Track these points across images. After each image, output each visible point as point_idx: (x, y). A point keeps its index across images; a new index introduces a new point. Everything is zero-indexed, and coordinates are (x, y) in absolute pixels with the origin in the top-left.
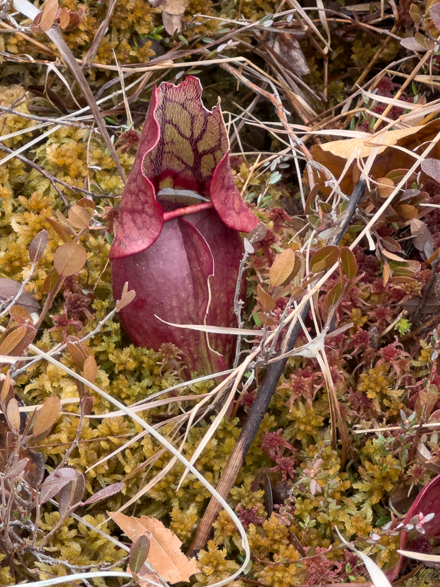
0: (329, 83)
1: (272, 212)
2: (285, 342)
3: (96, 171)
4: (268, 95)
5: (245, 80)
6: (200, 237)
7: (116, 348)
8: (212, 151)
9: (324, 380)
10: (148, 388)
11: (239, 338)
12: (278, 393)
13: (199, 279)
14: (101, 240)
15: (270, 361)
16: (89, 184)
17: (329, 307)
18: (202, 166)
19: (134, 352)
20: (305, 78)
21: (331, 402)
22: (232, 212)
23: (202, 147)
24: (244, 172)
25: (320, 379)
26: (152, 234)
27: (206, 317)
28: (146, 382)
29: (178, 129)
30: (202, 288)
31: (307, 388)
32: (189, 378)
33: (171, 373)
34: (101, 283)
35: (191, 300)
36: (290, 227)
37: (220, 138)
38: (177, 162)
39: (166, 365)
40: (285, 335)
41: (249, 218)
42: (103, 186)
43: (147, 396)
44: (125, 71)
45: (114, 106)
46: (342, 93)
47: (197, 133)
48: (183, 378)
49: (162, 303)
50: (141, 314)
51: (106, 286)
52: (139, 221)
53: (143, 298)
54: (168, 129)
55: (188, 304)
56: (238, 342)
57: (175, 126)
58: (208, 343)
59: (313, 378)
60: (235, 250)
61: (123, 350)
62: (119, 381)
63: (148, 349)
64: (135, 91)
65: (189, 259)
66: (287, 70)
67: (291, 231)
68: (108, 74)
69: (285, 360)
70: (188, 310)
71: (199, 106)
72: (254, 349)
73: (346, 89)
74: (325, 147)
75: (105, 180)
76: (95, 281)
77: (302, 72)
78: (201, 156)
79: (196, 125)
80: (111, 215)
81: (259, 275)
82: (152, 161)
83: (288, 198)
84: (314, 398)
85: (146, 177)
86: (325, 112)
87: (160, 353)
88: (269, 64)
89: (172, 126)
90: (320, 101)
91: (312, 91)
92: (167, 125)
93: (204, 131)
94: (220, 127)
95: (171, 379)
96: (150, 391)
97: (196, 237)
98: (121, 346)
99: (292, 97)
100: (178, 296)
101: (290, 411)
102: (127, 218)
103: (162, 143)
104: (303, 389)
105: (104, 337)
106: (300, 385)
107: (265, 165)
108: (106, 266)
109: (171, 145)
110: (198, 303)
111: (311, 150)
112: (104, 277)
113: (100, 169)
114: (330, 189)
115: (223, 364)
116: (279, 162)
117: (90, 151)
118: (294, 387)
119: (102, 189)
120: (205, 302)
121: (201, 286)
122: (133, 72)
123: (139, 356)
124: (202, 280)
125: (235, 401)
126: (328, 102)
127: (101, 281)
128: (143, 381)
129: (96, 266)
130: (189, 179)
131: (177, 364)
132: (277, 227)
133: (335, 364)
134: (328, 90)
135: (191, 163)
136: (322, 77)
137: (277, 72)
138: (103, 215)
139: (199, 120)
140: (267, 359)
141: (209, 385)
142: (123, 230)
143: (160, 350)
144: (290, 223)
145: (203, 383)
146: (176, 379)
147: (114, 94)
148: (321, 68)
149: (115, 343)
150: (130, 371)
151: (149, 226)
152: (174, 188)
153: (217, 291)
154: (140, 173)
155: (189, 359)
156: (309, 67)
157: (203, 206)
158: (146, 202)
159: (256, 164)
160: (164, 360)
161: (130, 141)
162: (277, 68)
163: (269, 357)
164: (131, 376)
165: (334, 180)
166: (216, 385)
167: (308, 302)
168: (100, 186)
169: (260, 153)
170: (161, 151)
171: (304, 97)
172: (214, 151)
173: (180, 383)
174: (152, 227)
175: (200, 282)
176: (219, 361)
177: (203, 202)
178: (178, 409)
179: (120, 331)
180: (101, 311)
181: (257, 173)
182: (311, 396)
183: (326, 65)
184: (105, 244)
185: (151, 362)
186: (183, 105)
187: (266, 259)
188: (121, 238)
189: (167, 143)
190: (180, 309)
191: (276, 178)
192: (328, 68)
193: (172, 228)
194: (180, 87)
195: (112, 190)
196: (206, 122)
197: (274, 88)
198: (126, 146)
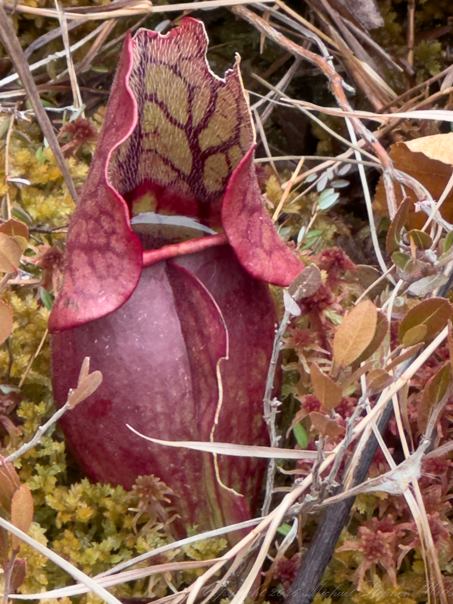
0: (416, 42)
1: (324, 255)
2: (350, 471)
3: (20, 186)
4: (315, 59)
5: (275, 35)
6: (204, 294)
7: (57, 484)
8: (224, 148)
9: (418, 536)
10: (114, 552)
11: (272, 464)
12: (338, 559)
13: (201, 366)
14: (31, 303)
15: (326, 501)
16: (9, 209)
17: (429, 406)
18: (206, 174)
19: (89, 493)
20: (375, 33)
21: (429, 574)
22: (259, 251)
23: (206, 141)
24: (273, 191)
25: (409, 536)
26: (123, 287)
27: (213, 429)
28: (110, 543)
29: (166, 111)
30: (206, 382)
31: (388, 550)
32: (182, 535)
33: (154, 527)
34: (31, 375)
35: (188, 402)
36: (354, 282)
37: (239, 124)
38: (163, 167)
39: (144, 513)
40: (350, 460)
41: (288, 261)
42: (33, 213)
43: (111, 566)
44: (69, 18)
45: (50, 79)
46: (438, 60)
47: (198, 116)
48: (173, 536)
49: (138, 408)
50: (102, 426)
51: (40, 380)
52: (100, 263)
53: (105, 399)
54: (148, 110)
55: (183, 408)
56: (271, 471)
57: (161, 105)
58: (218, 475)
59: (397, 533)
60: (262, 318)
61: (69, 488)
62: (64, 542)
63: (114, 486)
64: (85, 54)
65: (185, 332)
66: (346, 21)
67: (355, 289)
68: (39, 25)
69: (352, 500)
70: (182, 420)
71: (202, 69)
72: (299, 482)
73: (444, 54)
74: (414, 145)
75: (36, 203)
76: (20, 372)
77: (369, 23)
78: (206, 156)
79: (196, 103)
80: (50, 259)
81: (303, 360)
82: (120, 166)
83: (347, 238)
84: (398, 568)
85: (113, 188)
86: (410, 91)
87: (133, 492)
88: (314, 9)
89: (155, 105)
90: (400, 73)
91: (387, 56)
92: (148, 103)
93: (210, 113)
94: (238, 106)
95: (153, 537)
96: (117, 558)
97: (197, 294)
98: (67, 480)
99: (355, 65)
100: (165, 395)
101: (359, 589)
102: (79, 260)
103: (139, 134)
104: (379, 551)
105: (38, 467)
106: (376, 544)
107: (309, 180)
108: (40, 347)
109: (153, 138)
110: (199, 407)
111: (391, 152)
112: (37, 364)
113: (27, 182)
114: (424, 216)
115: (242, 510)
116: (331, 176)
117: (10, 153)
118: (365, 548)
119: (31, 217)
120: (212, 404)
121: (205, 377)
122: (84, 21)
123: (99, 498)
124: (207, 367)
125: (263, 574)
126: (415, 76)
127: (31, 372)
128: (104, 541)
129: (23, 346)
130: (183, 196)
131: (164, 511)
132: (332, 280)
133: (435, 510)
134: (415, 55)
135: (187, 169)
136: (404, 34)
137: (327, 23)
138: (34, 260)
139: (203, 95)
140: (321, 497)
141: (219, 547)
142: (73, 280)
143: (134, 487)
144: (354, 274)
145: (208, 545)
146: (162, 538)
147: (51, 57)
148: (402, 17)
149: (55, 476)
150: (82, 524)
151: (117, 272)
152: (157, 211)
153: (232, 388)
154: (103, 182)
155: (183, 503)
156: (383, 15)
157: (209, 242)
158: (114, 232)
159: (295, 178)
160: (141, 504)
161: (78, 137)
162: (329, 17)
163: (326, 494)
164: (83, 534)
165: (430, 201)
166: (230, 547)
167: (390, 403)
168: (27, 212)
169: (303, 158)
170: (135, 148)
171: (375, 66)
172: (227, 149)
173: (168, 543)
174: (124, 274)
175: (203, 370)
176: (235, 505)
177: (207, 235)
178: (164, 587)
179: (64, 456)
180: (32, 420)
181: (295, 194)
182: (394, 564)
183: (411, 12)
184: (39, 308)
185: (119, 509)
186: (175, 69)
187: (315, 334)
188: (69, 294)
189: (147, 135)
190: (169, 417)
191: (329, 199)
192: (415, 18)
193: (155, 278)
194: (170, 38)
195: (48, 220)
196: (214, 97)
197: (324, 49)
198: (72, 145)
